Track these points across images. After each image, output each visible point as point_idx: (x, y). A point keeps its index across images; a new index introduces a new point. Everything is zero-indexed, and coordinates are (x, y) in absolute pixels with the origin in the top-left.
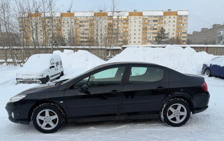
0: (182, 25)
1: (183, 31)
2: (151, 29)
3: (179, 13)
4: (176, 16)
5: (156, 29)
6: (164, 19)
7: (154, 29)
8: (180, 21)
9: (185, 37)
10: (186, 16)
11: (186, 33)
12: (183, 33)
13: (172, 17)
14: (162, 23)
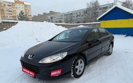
0: (28, 11)
1: (29, 15)
2: (7, 11)
3: (25, 3)
4: (23, 5)
5: (11, 11)
6: (16, 6)
7: (9, 11)
8: (26, 8)
9: (31, 18)
10: (29, 6)
11: (31, 16)
12: (30, 16)
13: (21, 5)
14: (15, 8)
